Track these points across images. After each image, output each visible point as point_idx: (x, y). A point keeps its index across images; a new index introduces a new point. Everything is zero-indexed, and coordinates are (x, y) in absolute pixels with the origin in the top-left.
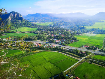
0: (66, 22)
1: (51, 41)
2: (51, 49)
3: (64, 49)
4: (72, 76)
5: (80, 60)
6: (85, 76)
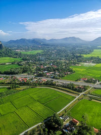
0: (59, 50)
1: (41, 74)
2: (40, 84)
3: (57, 83)
4: (68, 118)
5: (77, 97)
6: (83, 117)
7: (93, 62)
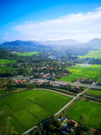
0: (55, 51)
1: (37, 75)
2: (37, 86)
3: (54, 85)
4: (66, 120)
5: (75, 98)
6: (81, 117)
7: (89, 63)
